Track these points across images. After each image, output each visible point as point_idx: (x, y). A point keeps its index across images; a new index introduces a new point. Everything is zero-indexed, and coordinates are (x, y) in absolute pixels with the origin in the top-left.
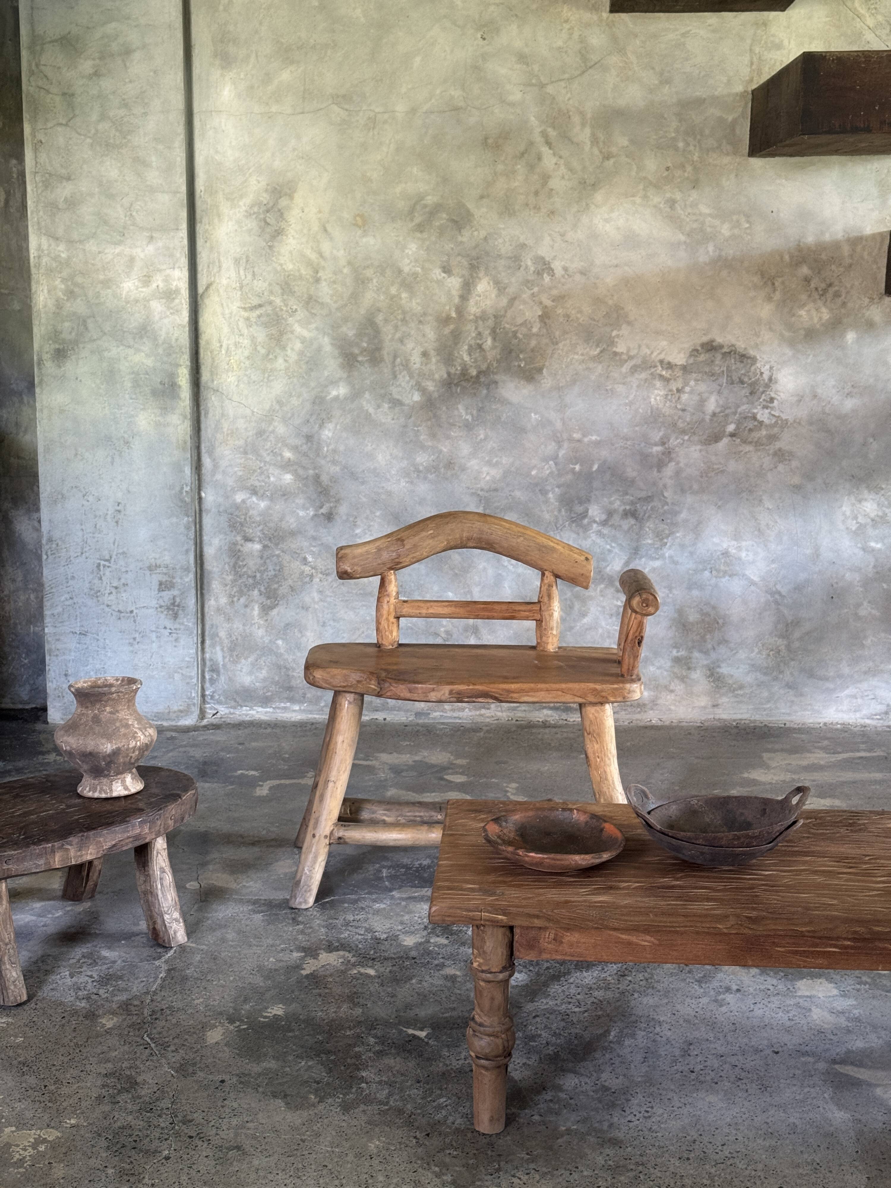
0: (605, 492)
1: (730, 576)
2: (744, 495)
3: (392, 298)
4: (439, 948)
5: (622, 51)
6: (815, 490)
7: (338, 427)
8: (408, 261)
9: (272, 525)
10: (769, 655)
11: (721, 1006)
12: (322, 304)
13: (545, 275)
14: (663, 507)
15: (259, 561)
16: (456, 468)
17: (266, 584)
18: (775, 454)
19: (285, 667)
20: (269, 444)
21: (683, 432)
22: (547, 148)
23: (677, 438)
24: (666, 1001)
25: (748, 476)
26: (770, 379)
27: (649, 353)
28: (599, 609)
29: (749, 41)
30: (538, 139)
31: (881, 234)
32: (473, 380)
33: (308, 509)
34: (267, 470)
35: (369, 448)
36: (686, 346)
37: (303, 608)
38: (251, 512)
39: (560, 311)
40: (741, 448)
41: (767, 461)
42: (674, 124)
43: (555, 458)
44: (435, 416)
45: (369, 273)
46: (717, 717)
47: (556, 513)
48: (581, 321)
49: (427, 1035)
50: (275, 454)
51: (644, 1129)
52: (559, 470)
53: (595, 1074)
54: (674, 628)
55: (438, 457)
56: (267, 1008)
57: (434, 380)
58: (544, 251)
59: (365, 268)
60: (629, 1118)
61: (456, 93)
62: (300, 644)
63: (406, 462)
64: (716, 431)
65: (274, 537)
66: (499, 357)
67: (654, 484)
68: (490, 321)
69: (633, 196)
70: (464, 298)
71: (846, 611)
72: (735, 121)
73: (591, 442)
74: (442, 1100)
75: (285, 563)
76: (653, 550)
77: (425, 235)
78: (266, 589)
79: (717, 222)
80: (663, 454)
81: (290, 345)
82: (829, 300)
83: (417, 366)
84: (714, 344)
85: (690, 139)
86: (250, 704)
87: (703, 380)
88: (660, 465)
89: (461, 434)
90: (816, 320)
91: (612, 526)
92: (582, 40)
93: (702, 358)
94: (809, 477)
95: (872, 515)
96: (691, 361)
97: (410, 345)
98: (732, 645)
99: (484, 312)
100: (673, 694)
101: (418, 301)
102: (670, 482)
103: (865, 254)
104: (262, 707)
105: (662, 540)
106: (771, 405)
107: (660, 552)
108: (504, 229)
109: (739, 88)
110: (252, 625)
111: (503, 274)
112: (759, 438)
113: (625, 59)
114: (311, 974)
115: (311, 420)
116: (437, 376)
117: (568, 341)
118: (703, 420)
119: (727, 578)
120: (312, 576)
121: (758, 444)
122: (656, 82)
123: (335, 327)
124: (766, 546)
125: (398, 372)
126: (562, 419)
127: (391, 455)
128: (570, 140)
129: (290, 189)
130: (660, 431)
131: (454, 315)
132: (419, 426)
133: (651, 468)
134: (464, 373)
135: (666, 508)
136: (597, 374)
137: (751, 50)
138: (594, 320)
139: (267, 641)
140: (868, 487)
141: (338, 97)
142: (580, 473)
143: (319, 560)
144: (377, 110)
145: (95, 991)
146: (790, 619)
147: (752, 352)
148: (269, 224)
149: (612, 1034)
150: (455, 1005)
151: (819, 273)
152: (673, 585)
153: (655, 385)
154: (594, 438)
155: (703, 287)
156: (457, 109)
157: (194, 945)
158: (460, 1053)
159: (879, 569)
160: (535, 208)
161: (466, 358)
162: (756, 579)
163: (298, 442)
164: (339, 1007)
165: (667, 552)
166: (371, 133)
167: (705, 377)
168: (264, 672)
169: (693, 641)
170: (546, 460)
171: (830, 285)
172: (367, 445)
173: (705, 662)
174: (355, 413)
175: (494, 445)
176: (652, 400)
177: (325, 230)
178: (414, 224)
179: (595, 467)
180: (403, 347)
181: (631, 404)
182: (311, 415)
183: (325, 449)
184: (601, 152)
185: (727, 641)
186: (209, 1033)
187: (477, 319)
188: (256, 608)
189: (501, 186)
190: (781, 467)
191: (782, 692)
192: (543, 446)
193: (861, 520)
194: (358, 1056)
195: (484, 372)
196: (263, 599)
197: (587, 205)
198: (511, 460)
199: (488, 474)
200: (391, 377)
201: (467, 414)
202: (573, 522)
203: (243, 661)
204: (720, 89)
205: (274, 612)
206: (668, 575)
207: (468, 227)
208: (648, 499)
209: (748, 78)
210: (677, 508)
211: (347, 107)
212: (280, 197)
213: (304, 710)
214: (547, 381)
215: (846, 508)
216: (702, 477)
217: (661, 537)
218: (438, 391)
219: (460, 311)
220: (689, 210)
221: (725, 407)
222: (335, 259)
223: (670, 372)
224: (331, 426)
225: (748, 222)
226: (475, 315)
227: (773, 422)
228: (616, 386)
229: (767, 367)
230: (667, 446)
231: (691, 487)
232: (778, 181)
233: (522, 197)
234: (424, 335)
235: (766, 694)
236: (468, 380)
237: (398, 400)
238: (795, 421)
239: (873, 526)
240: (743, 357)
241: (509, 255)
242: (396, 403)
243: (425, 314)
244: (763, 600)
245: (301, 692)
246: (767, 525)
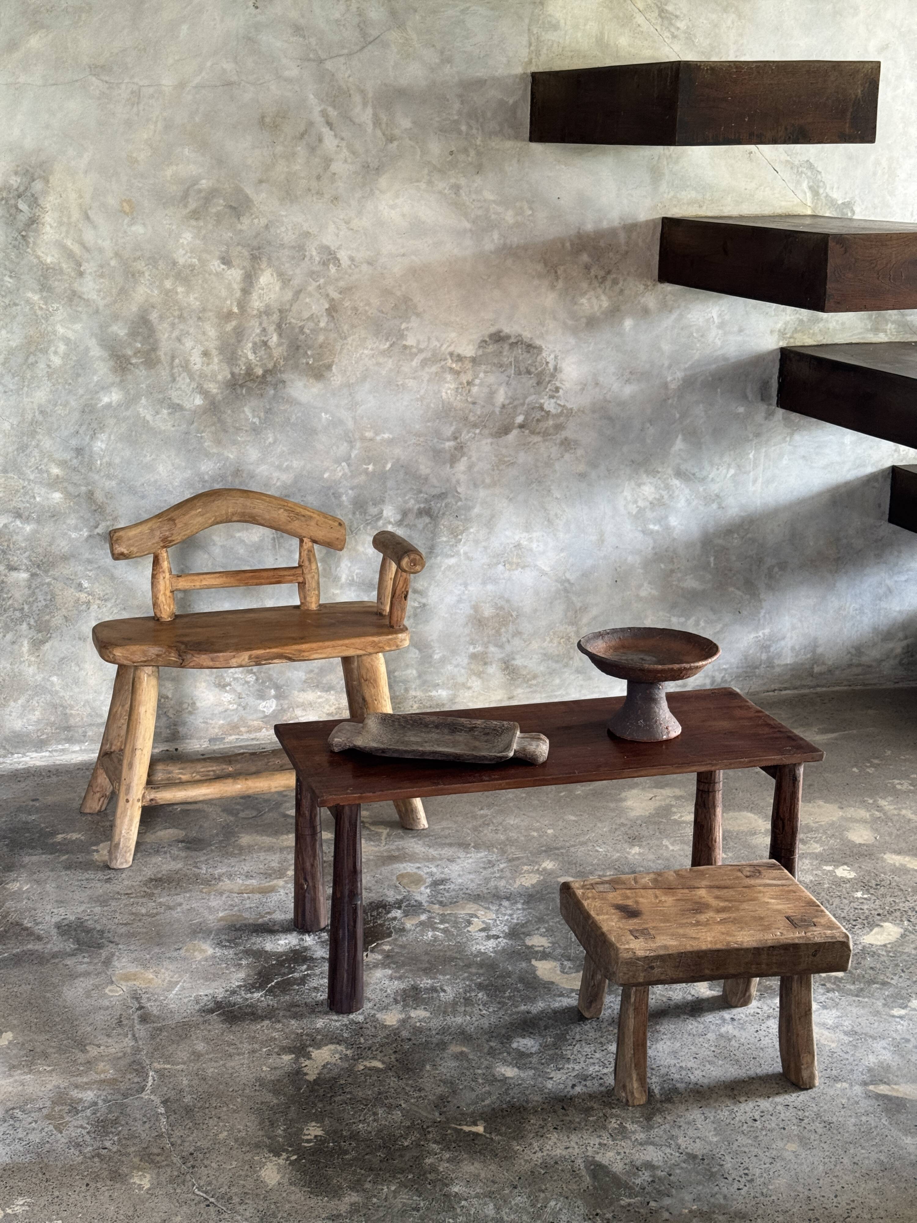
0: (399, 491)
1: (523, 568)
2: (534, 485)
3: (167, 292)
4: (425, 1022)
5: (401, 26)
6: (599, 477)
7: (112, 438)
8: (184, 252)
9: (40, 550)
10: (560, 643)
11: (730, 1040)
12: (88, 300)
13: (331, 266)
14: (456, 503)
15: (27, 592)
16: (244, 475)
17: (35, 616)
18: (562, 443)
19: (61, 706)
20: (33, 459)
21: (475, 426)
22: (328, 129)
23: (468, 432)
24: (678, 1044)
25: (536, 466)
26: (555, 369)
27: (438, 345)
29: (527, 21)
30: (318, 119)
31: (653, 221)
32: (259, 380)
33: (81, 530)
34: (32, 489)
35: (148, 458)
36: (475, 337)
37: (80, 639)
38: (15, 538)
39: (347, 304)
40: (530, 440)
41: (555, 451)
42: (457, 106)
43: (347, 459)
44: (219, 420)
45: (140, 265)
47: (350, 516)
48: (369, 313)
49: (485, 1128)
50: (41, 471)
51: (757, 1195)
52: (351, 472)
53: (672, 1142)
54: (470, 624)
55: (224, 464)
56: (302, 1130)
57: (217, 382)
58: (329, 239)
59: (135, 260)
60: (736, 1186)
61: (229, 66)
62: (78, 678)
63: (189, 472)
64: (505, 423)
65: (43, 563)
66: (285, 354)
67: (448, 480)
68: (275, 316)
69: (418, 181)
70: (246, 291)
71: (628, 593)
72: (516, 103)
73: (383, 440)
74: (552, 1203)
75: (58, 592)
76: (448, 547)
77: (201, 223)
78: (36, 622)
79: (500, 209)
80: (456, 449)
81: (53, 349)
82: (608, 287)
83: (198, 367)
84: (501, 334)
85: (473, 123)
86: (22, 750)
87: (492, 372)
88: (453, 460)
89: (248, 439)
90: (596, 308)
91: (406, 526)
92: (360, 13)
93: (491, 348)
94: (593, 465)
95: (650, 499)
96: (480, 352)
97: (189, 343)
98: (525, 636)
99: (267, 306)
100: (471, 691)
101: (196, 295)
102: (463, 477)
103: (640, 241)
104: (36, 751)
105: (456, 536)
106: (557, 395)
107: (455, 549)
108: (286, 216)
109: (519, 70)
110: (21, 662)
111: (287, 265)
112: (547, 428)
113: (405, 35)
114: (318, 1078)
115: (81, 432)
116: (220, 377)
117: (357, 336)
118: (493, 412)
119: (520, 569)
120: (88, 603)
121: (545, 434)
122: (437, 61)
123: (103, 327)
124: (555, 535)
125: (177, 375)
126: (354, 418)
127: (173, 465)
128: (351, 121)
129: (44, 171)
130: (451, 425)
131: (235, 310)
132: (203, 432)
133: (444, 463)
134: (249, 372)
135: (459, 503)
136: (387, 369)
137: (529, 30)
138: (383, 312)
139: (39, 679)
140: (646, 472)
141: (96, 67)
142: (374, 472)
143: (97, 584)
144: (141, 83)
145: (98, 1144)
146: (579, 605)
147: (538, 342)
148: (21, 211)
149: (656, 1091)
150: (487, 1088)
151: (598, 260)
152: (469, 582)
153: (445, 378)
154: (386, 436)
155: (489, 277)
156: (229, 84)
157: (169, 1066)
158: (531, 1144)
159: (657, 550)
160: (317, 193)
161: (251, 356)
162: (547, 569)
163: (67, 456)
164: (375, 1114)
165: (462, 549)
166: (135, 109)
167: (494, 368)
168: (37, 713)
169: (489, 636)
170: (338, 461)
171: (609, 272)
172: (145, 456)
173: (501, 656)
174: (131, 421)
175: (284, 449)
176: (444, 394)
177: (87, 218)
178: (188, 211)
179: (389, 466)
180: (181, 347)
181: (422, 399)
182: (81, 425)
183: (99, 462)
184: (384, 134)
185: (520, 633)
186: (263, 1173)
187: (260, 314)
188: (25, 643)
189: (281, 169)
190: (567, 456)
191: (572, 677)
192: (334, 448)
193: (641, 503)
194: (434, 1169)
195: (270, 371)
196: (32, 633)
197: (372, 190)
198: (302, 463)
199: (278, 479)
200: (169, 379)
201: (254, 417)
202: (367, 524)
203: (12, 704)
204: (500, 71)
205: (47, 646)
206: (463, 572)
207: (247, 214)
208: (442, 496)
209: (526, 60)
210: (470, 503)
211: (107, 78)
212: (33, 180)
213: (85, 750)
214: (336, 378)
215: (627, 493)
216: (493, 470)
217: (455, 534)
218: (222, 393)
219: (242, 305)
220: (474, 196)
221: (513, 399)
222: (101, 250)
223: (460, 364)
224: (104, 436)
225: (531, 208)
226: (258, 310)
227: (559, 411)
228: (407, 381)
229: (552, 356)
230: (458, 440)
231: (483, 482)
232: (558, 167)
233: (305, 181)
234: (204, 333)
236: (253, 380)
237: (178, 405)
238: (579, 410)
239: (651, 509)
240: (530, 347)
241: (293, 244)
242: (176, 408)
243: (204, 310)
244: (553, 589)
245: (80, 731)
246: (556, 515)
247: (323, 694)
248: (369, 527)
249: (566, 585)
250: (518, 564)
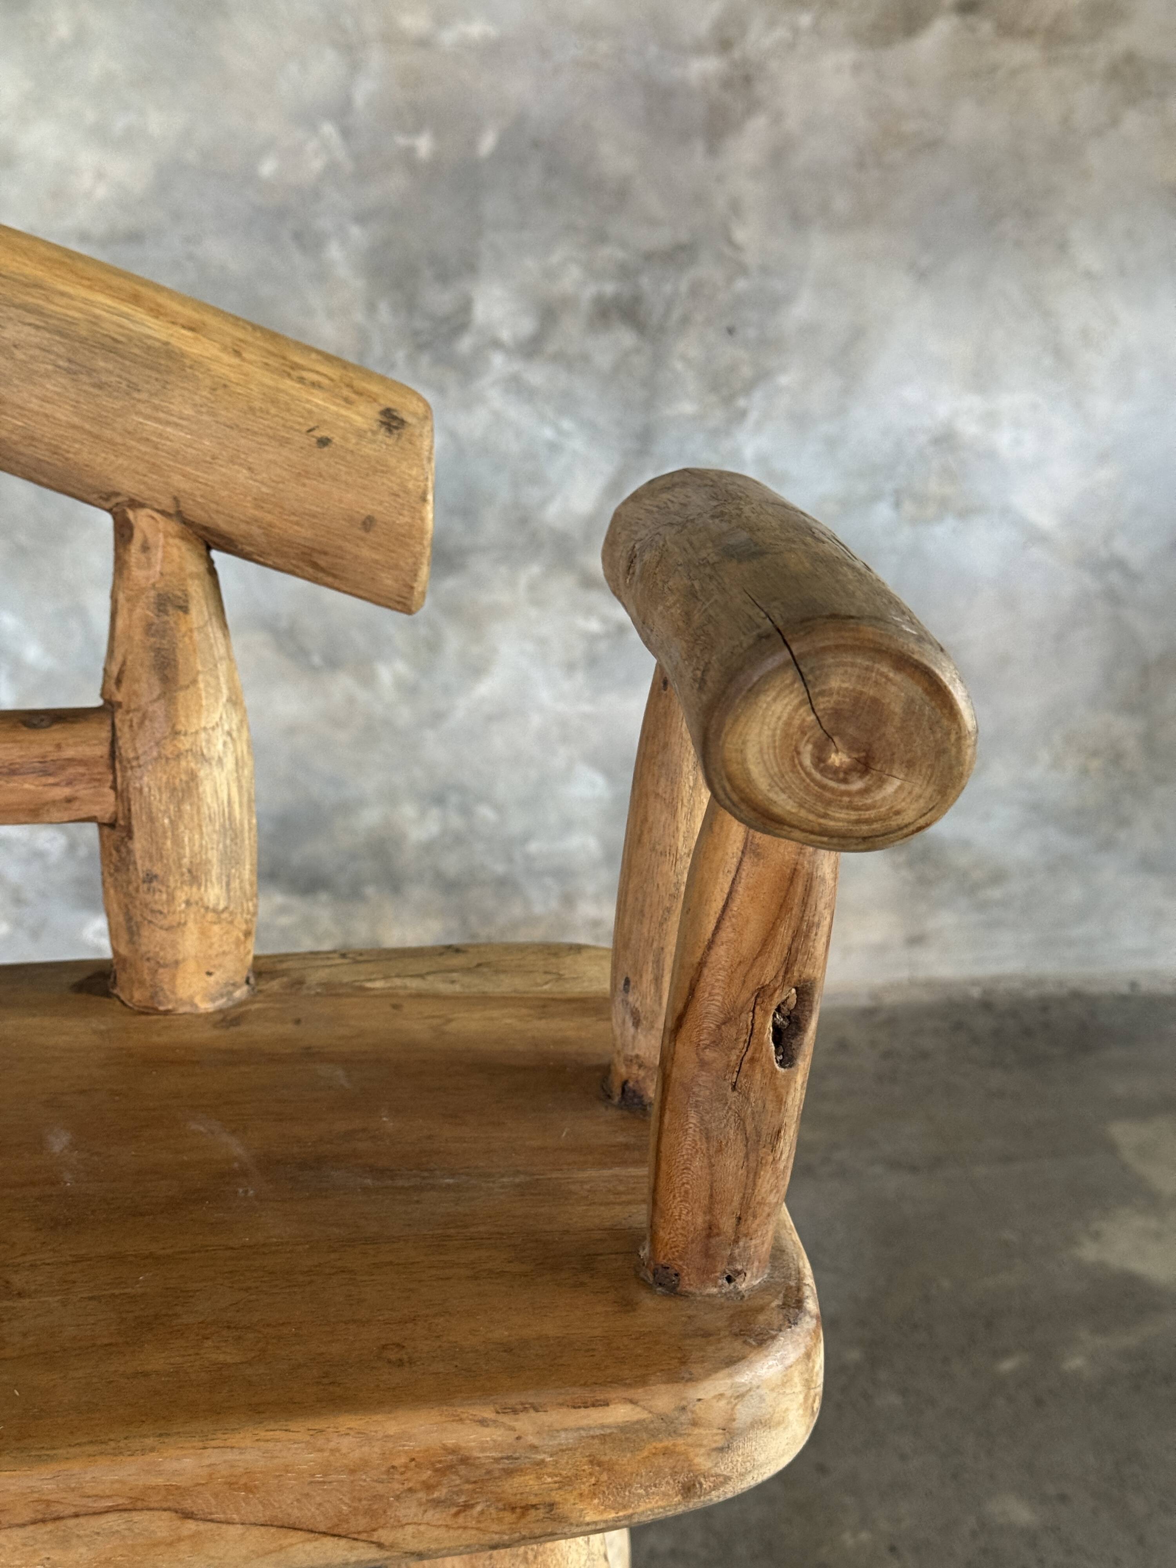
0: (526, 234)
1: (961, 515)
2: (1007, 226)
10: (1086, 771)
14: (730, 280)
18: (1114, 72)
23: (772, 24)
25: (1019, 157)
28: (529, 647)
40: (996, 56)
41: (1087, 101)
43: (340, 111)
46: (921, 974)
47: (359, 317)
52: (356, 157)
67: (698, 199)
73: (466, 45)
80: (727, 84)
88: (717, 128)
91: (557, 357)
102: (751, 191)
105: (728, 400)
107: (726, 444)
119: (950, 522)
121: (1052, 38)
124: (1079, 406)
133: (686, 138)
135: (741, 285)
142: (436, 163)
146: (1155, 649)
154: (476, 30)
162: (1045, 521)
170: (307, 118)
175: (113, 65)
179: (487, 143)
190: (1133, 121)
191: (1126, 883)
192: (292, 67)
198: (181, 119)
199: (100, 175)
202: (421, 347)
208: (678, 256)
210: (777, 285)
216: (862, 166)
230: (737, 54)
231: (825, 207)
235: (1075, 893)
244: (1067, 591)
246: (1085, 334)
247: (295, 902)
248: (425, 359)
249: (1114, 578)
250: (944, 504)
